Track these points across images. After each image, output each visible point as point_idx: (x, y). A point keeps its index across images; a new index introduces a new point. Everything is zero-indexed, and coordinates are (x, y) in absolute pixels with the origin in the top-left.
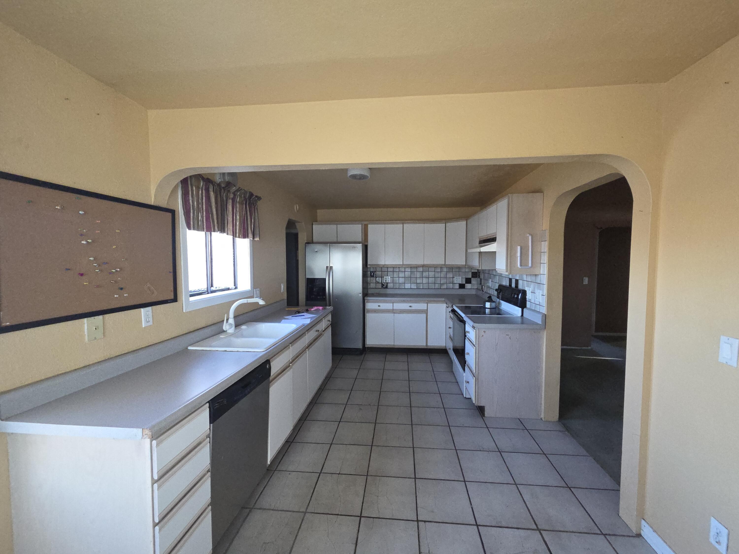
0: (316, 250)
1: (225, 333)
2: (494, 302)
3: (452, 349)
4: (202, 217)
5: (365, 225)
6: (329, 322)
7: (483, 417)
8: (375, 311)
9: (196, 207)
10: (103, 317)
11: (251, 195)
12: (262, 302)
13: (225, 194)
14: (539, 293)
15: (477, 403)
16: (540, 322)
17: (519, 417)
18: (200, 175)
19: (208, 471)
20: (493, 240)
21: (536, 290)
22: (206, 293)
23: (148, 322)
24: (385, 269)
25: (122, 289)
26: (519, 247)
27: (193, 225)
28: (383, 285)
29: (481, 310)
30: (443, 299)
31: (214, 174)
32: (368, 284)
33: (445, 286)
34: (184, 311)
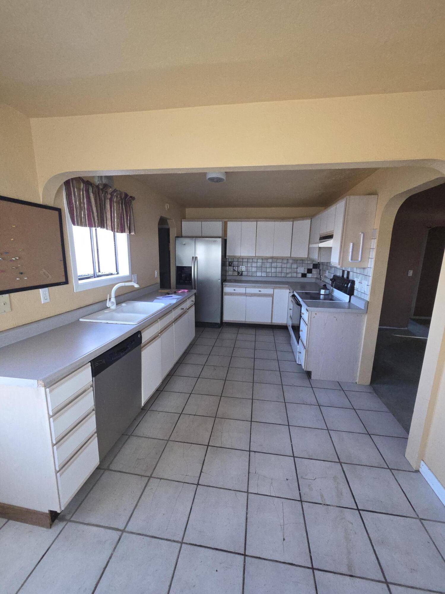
0: (184, 243)
1: (108, 309)
2: (329, 289)
3: (291, 326)
4: (84, 213)
5: (225, 222)
6: (192, 302)
7: (310, 379)
8: (231, 294)
9: (78, 206)
10: (9, 295)
11: (126, 195)
12: (136, 286)
13: (103, 195)
14: (365, 283)
15: (305, 368)
16: (363, 307)
17: (338, 381)
18: (79, 177)
19: (93, 410)
20: (330, 237)
21: (363, 281)
22: (93, 277)
23: (46, 299)
24: (241, 260)
25: (22, 273)
26: (351, 245)
27: (77, 221)
28: (239, 273)
29: (316, 297)
30: (287, 286)
31: (94, 177)
32: (227, 272)
33: (289, 275)
34: (75, 291)
